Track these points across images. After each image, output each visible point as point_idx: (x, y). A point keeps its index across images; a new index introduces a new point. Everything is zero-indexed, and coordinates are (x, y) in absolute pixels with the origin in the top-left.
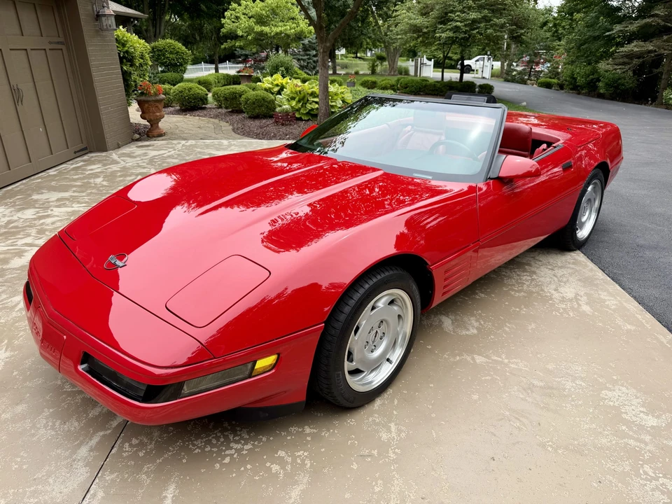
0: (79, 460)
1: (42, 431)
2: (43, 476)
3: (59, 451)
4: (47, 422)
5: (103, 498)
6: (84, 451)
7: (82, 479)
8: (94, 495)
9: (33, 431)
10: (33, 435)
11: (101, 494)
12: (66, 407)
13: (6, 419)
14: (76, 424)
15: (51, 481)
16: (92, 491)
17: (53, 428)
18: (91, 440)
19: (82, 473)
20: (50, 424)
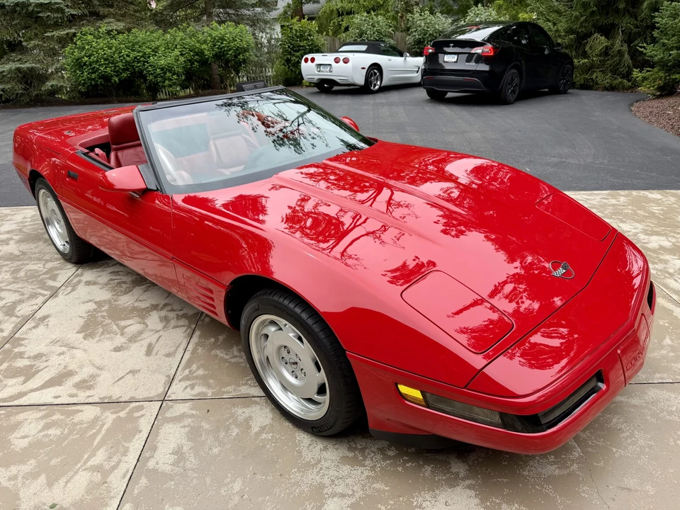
0: (645, 400)
1: (641, 442)
2: (675, 416)
3: (649, 418)
4: (630, 445)
5: (659, 373)
6: (635, 401)
7: (657, 391)
8: (661, 378)
9: (647, 450)
10: (650, 447)
11: (658, 375)
12: (602, 440)
13: (653, 487)
14: (615, 420)
15: (674, 408)
16: (660, 381)
17: (632, 435)
18: (622, 402)
19: (653, 393)
20: (629, 441)
